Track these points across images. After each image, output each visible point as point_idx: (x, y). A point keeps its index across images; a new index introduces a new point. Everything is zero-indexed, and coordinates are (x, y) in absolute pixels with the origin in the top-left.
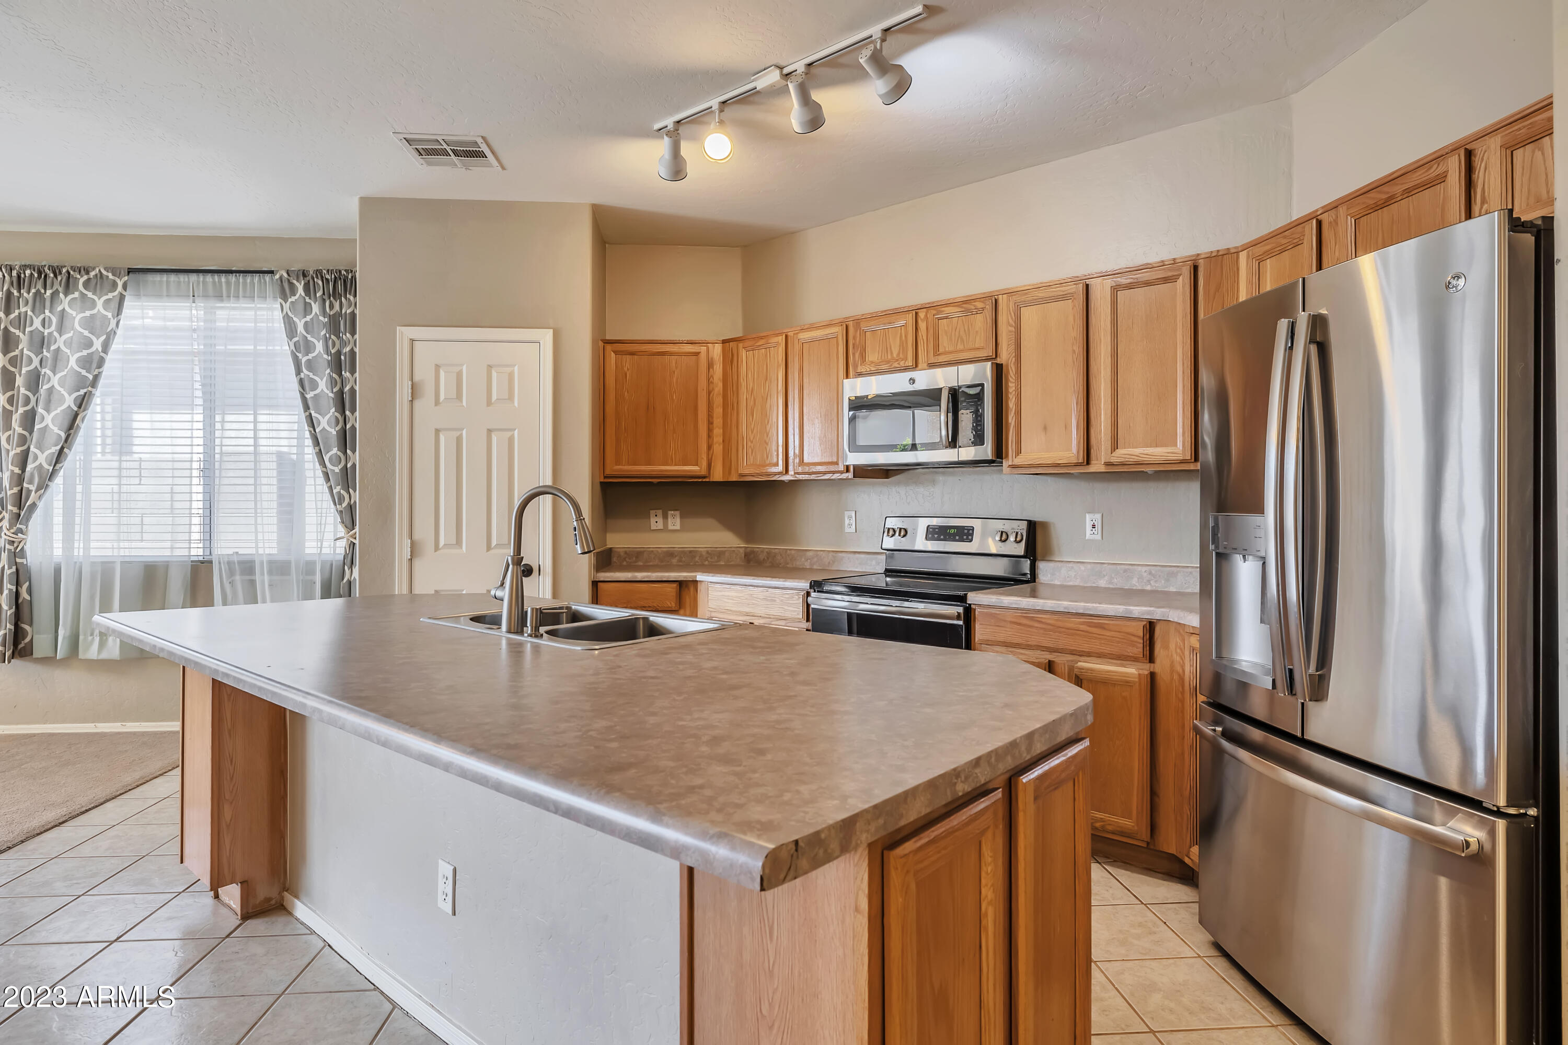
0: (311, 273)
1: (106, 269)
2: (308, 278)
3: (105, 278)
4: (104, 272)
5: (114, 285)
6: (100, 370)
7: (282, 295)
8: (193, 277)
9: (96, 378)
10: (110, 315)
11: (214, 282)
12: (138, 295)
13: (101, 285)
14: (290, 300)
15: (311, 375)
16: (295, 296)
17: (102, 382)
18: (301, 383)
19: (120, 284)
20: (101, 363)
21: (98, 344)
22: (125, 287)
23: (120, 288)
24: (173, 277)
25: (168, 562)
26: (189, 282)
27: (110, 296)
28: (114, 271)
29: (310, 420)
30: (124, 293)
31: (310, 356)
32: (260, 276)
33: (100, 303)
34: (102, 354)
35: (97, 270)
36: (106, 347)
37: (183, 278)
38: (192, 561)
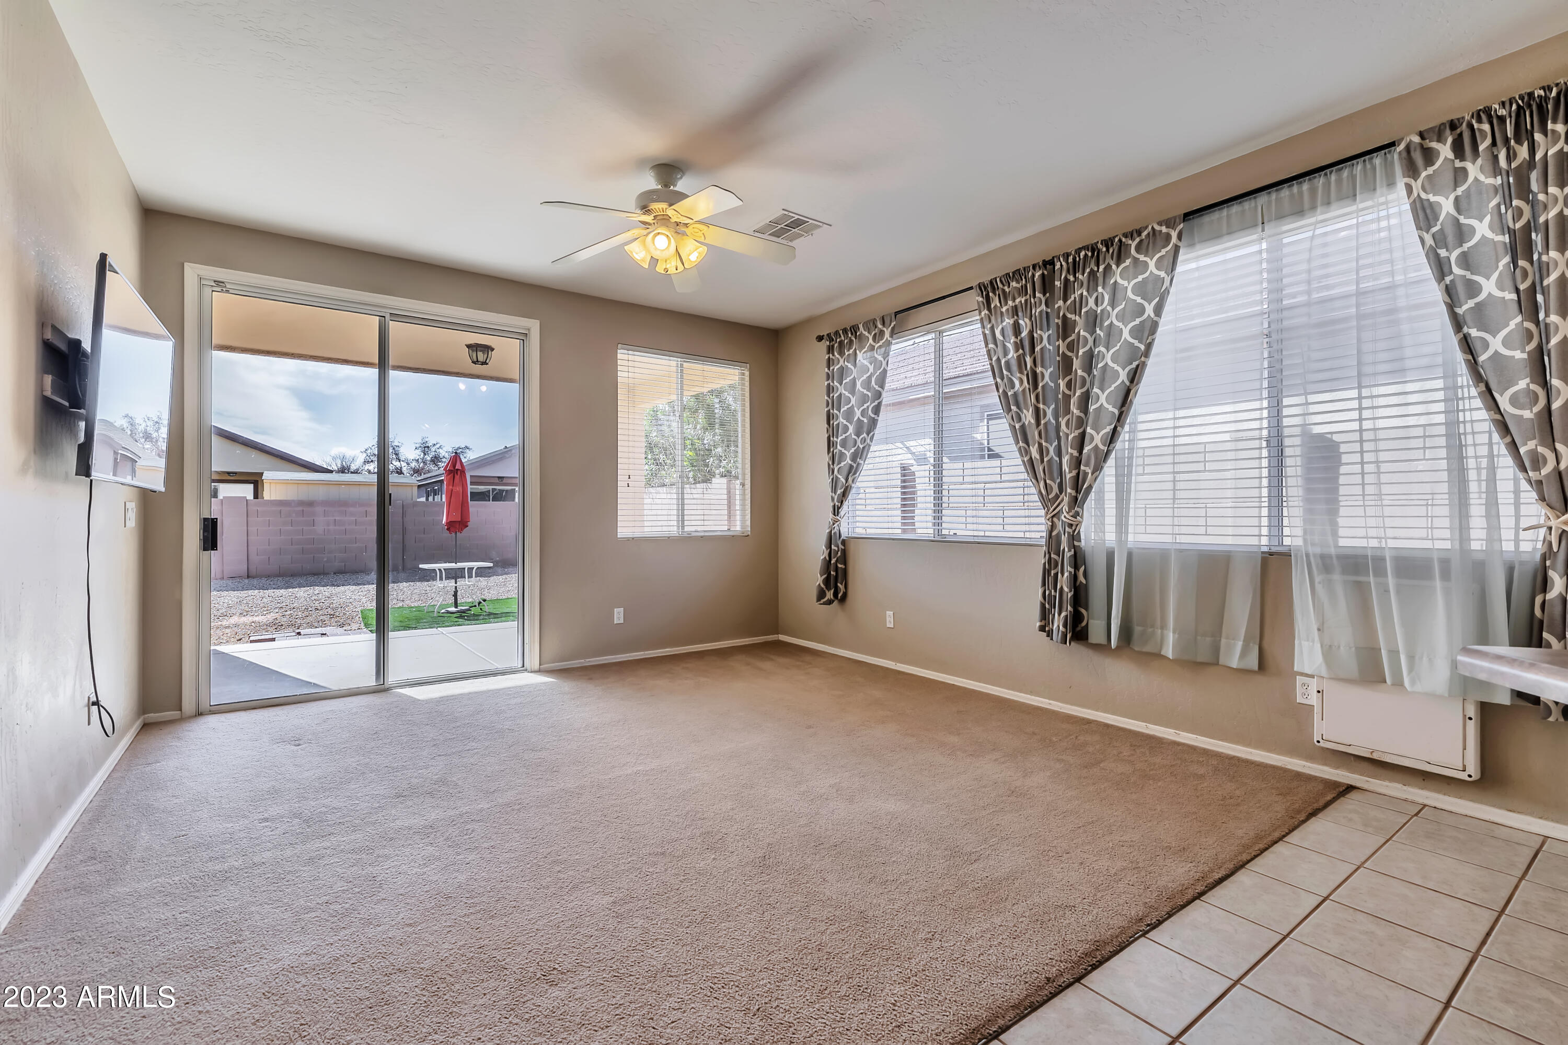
0: (1467, 118)
1: (1160, 224)
2: (1458, 131)
3: (1157, 234)
4: (1157, 227)
5: (1168, 237)
6: (1154, 337)
7: (1409, 171)
8: (1263, 199)
9: (1149, 346)
10: (1162, 274)
11: (1292, 196)
12: (1191, 245)
13: (1154, 243)
14: (1424, 174)
15: (1469, 275)
16: (1433, 164)
17: (1155, 350)
18: (1449, 291)
19: (1174, 235)
20: (1154, 327)
21: (1149, 310)
22: (1180, 237)
23: (1174, 239)
24: (1235, 209)
25: (1230, 552)
26: (1256, 207)
27: (1163, 252)
28: (1170, 223)
29: (1467, 345)
30: (1179, 244)
31: (1466, 246)
32: (1364, 161)
33: (1152, 264)
34: (1156, 319)
35: (1150, 227)
36: (1158, 310)
37: (1247, 205)
38: (1263, 553)
